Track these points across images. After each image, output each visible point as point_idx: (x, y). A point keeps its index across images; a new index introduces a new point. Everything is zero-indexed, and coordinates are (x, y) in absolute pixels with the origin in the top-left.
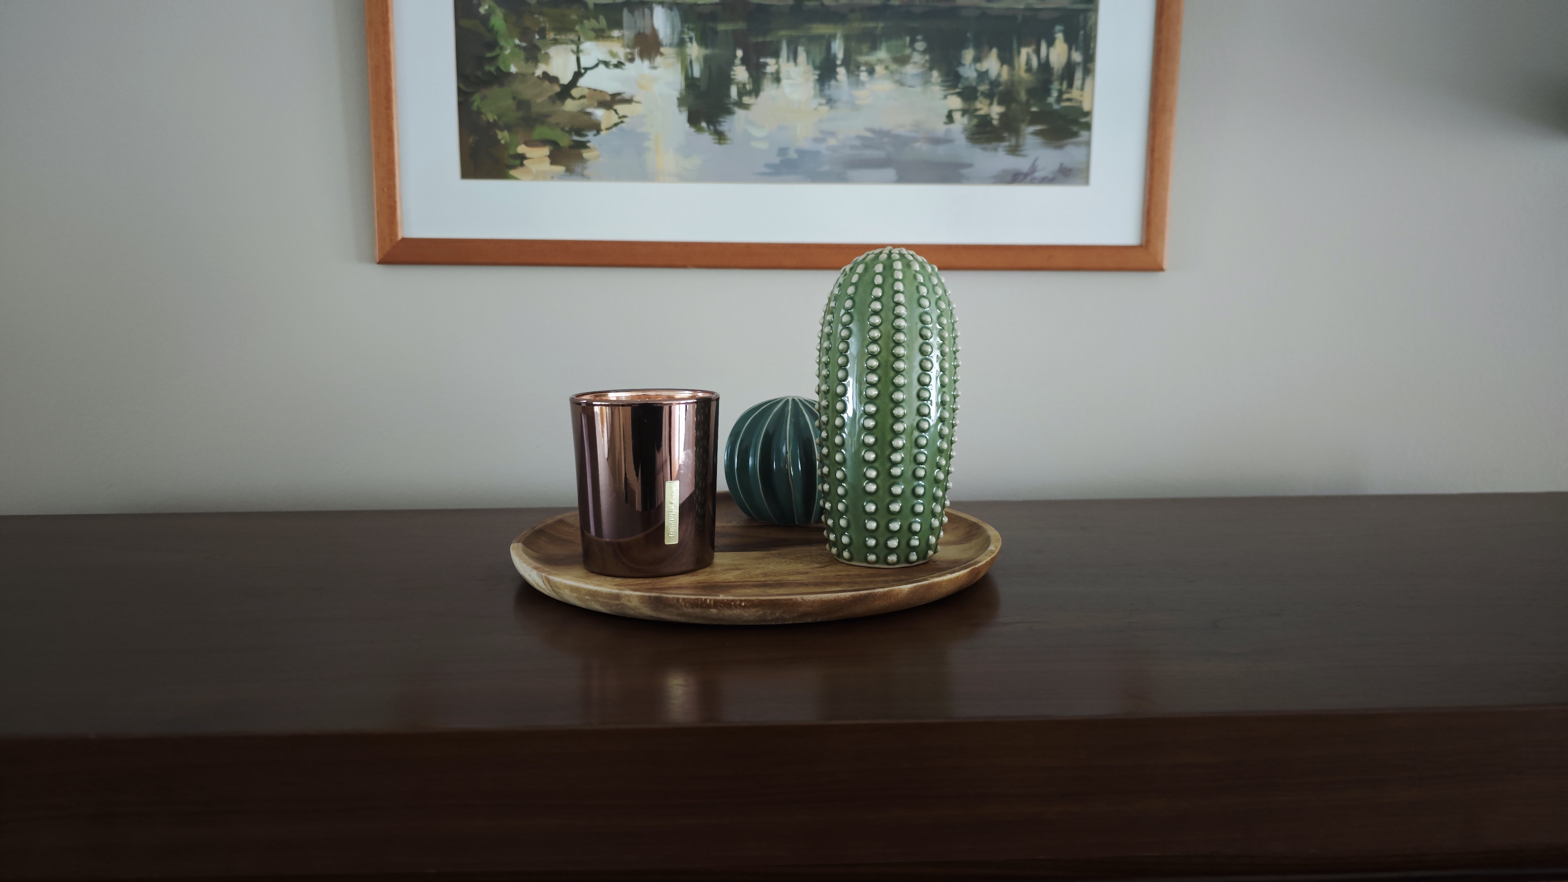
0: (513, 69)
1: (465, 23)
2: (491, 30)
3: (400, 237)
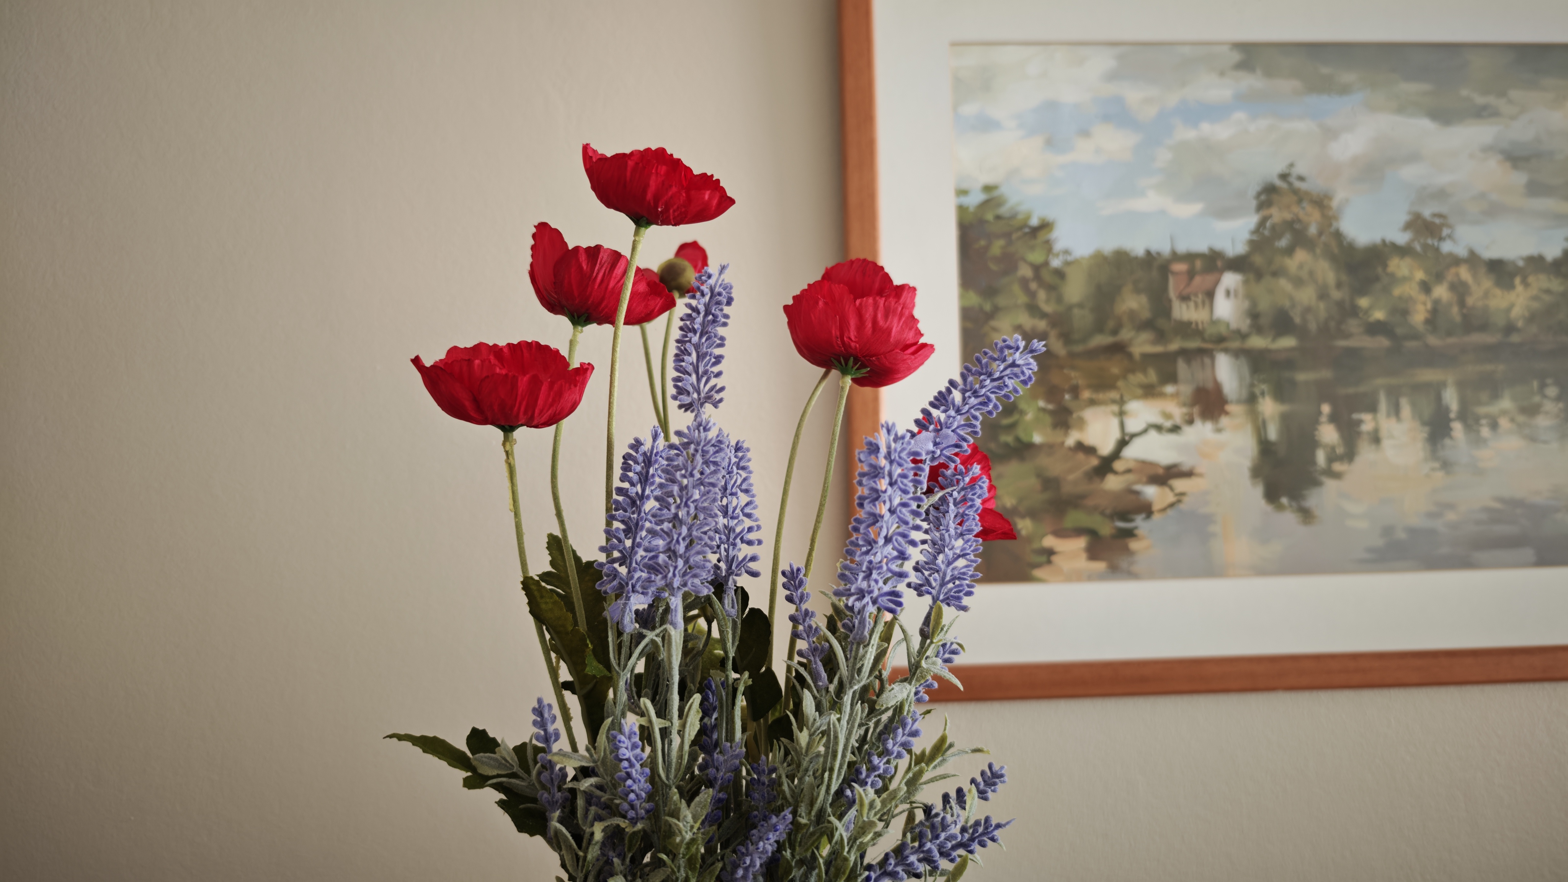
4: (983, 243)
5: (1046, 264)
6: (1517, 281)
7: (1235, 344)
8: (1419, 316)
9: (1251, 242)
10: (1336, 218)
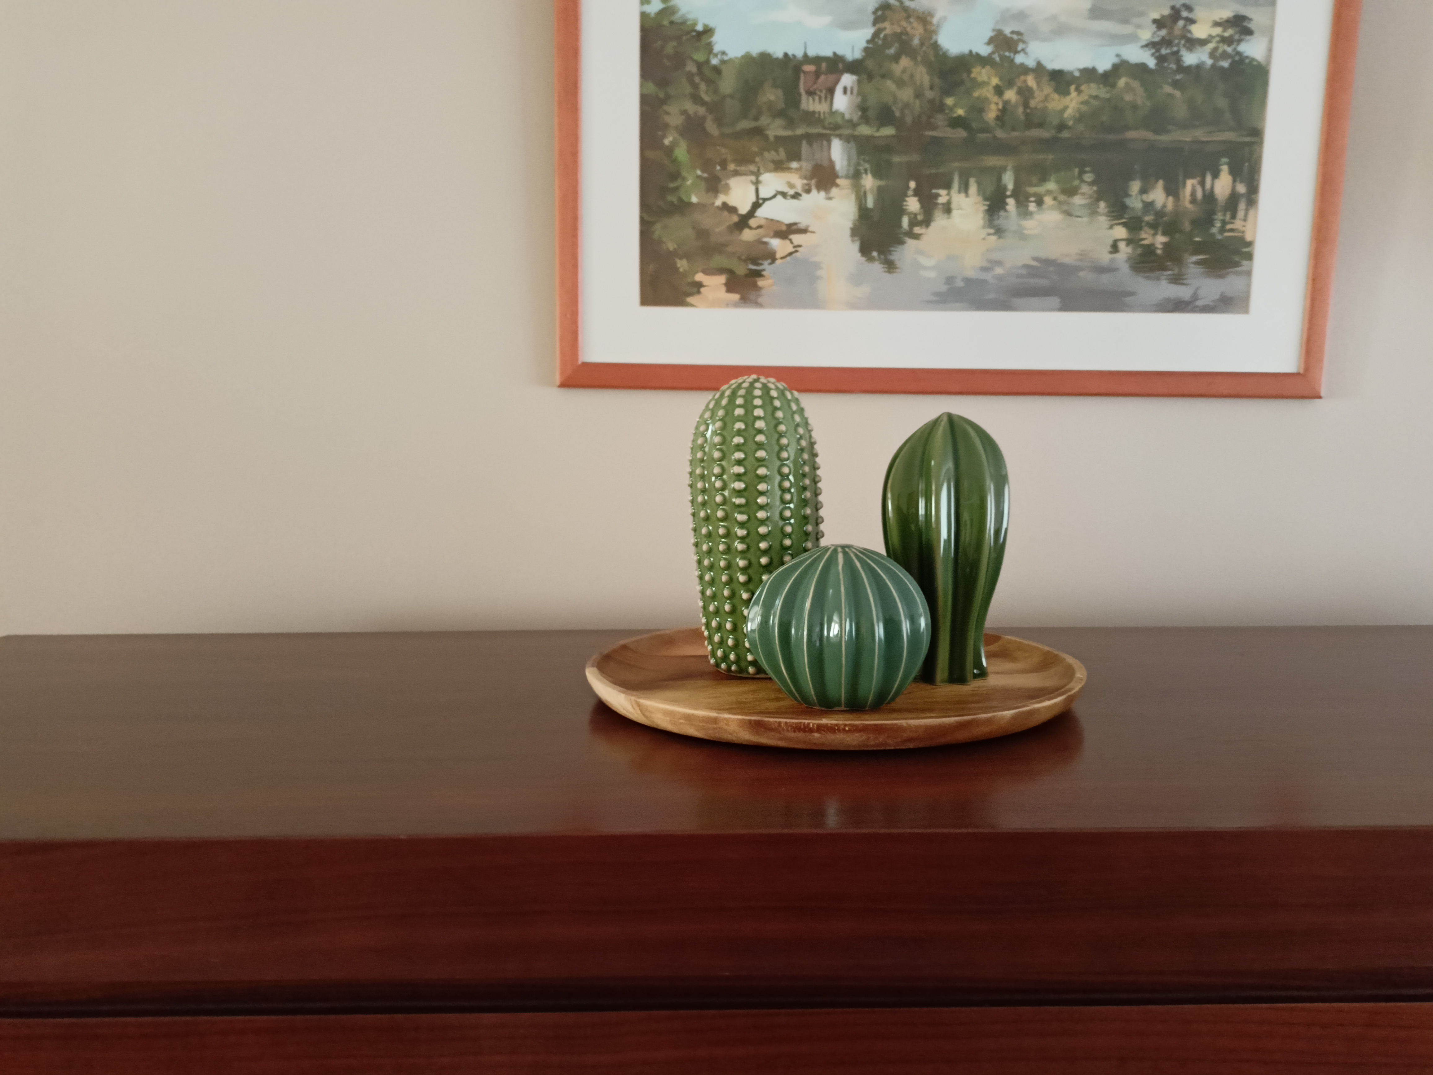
0: (694, 199)
1: (651, 154)
2: (674, 161)
3: (580, 362)
4: (660, 43)
5: (708, 62)
6: (1073, 88)
7: (847, 132)
8: (991, 114)
9: (866, 50)
10: (935, 32)
